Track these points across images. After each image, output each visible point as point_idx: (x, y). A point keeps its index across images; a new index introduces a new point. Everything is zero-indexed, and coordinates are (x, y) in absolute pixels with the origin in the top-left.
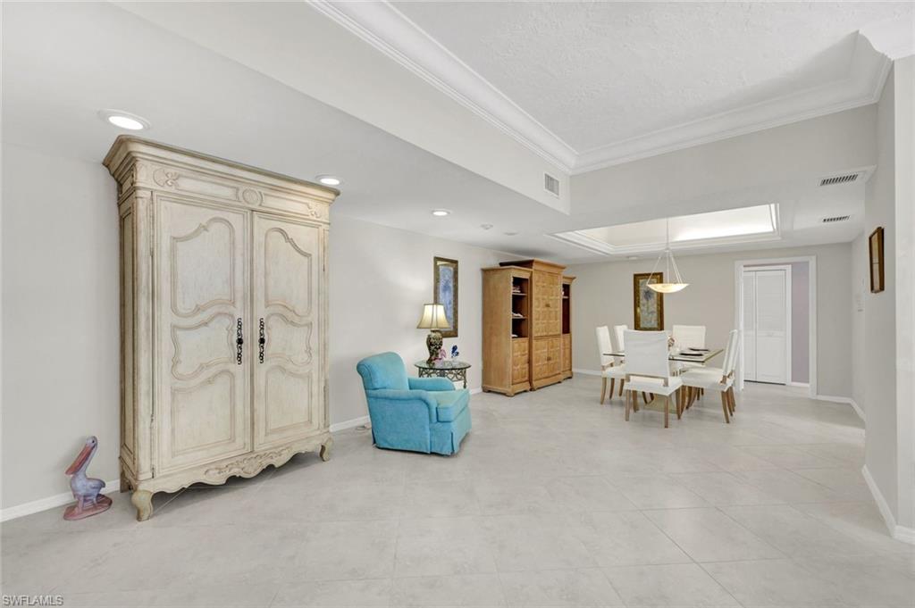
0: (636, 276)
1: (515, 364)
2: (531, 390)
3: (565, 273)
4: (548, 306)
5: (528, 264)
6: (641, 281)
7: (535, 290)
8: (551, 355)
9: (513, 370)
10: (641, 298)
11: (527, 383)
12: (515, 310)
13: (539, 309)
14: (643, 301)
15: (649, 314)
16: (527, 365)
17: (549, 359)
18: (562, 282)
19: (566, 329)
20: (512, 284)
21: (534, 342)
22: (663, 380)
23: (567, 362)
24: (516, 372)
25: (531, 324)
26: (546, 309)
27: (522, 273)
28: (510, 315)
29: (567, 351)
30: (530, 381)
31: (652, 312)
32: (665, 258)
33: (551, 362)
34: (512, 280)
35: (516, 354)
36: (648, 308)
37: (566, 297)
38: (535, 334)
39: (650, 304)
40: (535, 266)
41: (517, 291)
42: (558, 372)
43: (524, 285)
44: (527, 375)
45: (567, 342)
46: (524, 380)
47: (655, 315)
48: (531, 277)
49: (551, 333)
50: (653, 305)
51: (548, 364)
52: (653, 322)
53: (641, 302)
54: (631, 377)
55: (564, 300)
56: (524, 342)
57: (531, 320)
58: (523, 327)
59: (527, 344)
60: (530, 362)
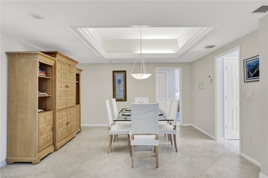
0: (114, 72)
1: (40, 134)
2: (54, 151)
3: (78, 66)
4: (67, 87)
5: (53, 54)
6: (116, 74)
7: (58, 75)
8: (69, 121)
9: (39, 140)
10: (116, 83)
11: (52, 146)
12: (40, 90)
13: (61, 89)
14: (117, 85)
16: (51, 133)
17: (68, 123)
18: (76, 72)
19: (78, 102)
20: (38, 69)
21: (57, 114)
22: (155, 136)
23: (78, 122)
24: (42, 141)
25: (55, 100)
26: (65, 89)
27: (48, 61)
28: (37, 94)
29: (78, 115)
30: (54, 144)
31: (121, 91)
33: (69, 125)
34: (38, 65)
35: (41, 126)
36: (119, 88)
37: (77, 82)
38: (58, 108)
39: (120, 86)
40: (58, 57)
41: (43, 75)
42: (73, 130)
43: (49, 70)
44: (52, 140)
45: (78, 110)
46: (49, 144)
47: (123, 92)
48: (55, 64)
49: (69, 106)
50: (121, 87)
51: (67, 128)
53: (116, 85)
54: (135, 136)
55: (77, 83)
56: (49, 115)
57: (55, 97)
58: (48, 103)
59: (51, 116)
60: (54, 129)
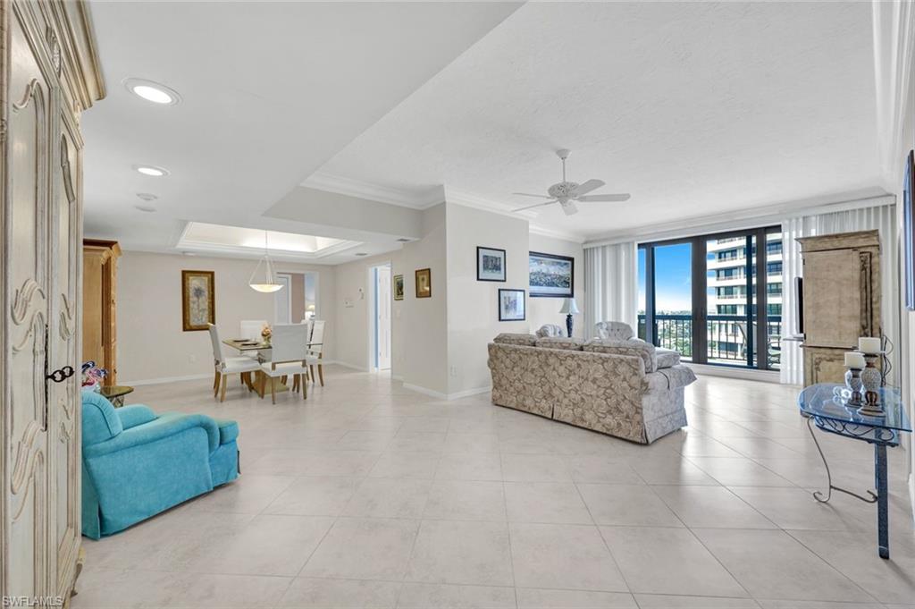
0: (184, 273)
6: (191, 278)
10: (191, 294)
14: (193, 299)
15: (200, 311)
22: (302, 362)
31: (204, 310)
32: (266, 262)
36: (198, 306)
39: (200, 301)
47: (207, 312)
50: (203, 303)
52: (204, 319)
53: (191, 299)
54: (277, 366)
